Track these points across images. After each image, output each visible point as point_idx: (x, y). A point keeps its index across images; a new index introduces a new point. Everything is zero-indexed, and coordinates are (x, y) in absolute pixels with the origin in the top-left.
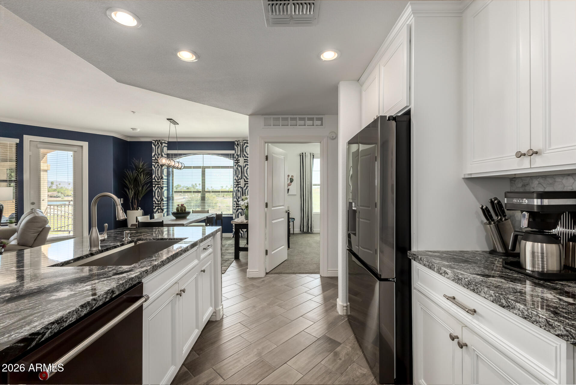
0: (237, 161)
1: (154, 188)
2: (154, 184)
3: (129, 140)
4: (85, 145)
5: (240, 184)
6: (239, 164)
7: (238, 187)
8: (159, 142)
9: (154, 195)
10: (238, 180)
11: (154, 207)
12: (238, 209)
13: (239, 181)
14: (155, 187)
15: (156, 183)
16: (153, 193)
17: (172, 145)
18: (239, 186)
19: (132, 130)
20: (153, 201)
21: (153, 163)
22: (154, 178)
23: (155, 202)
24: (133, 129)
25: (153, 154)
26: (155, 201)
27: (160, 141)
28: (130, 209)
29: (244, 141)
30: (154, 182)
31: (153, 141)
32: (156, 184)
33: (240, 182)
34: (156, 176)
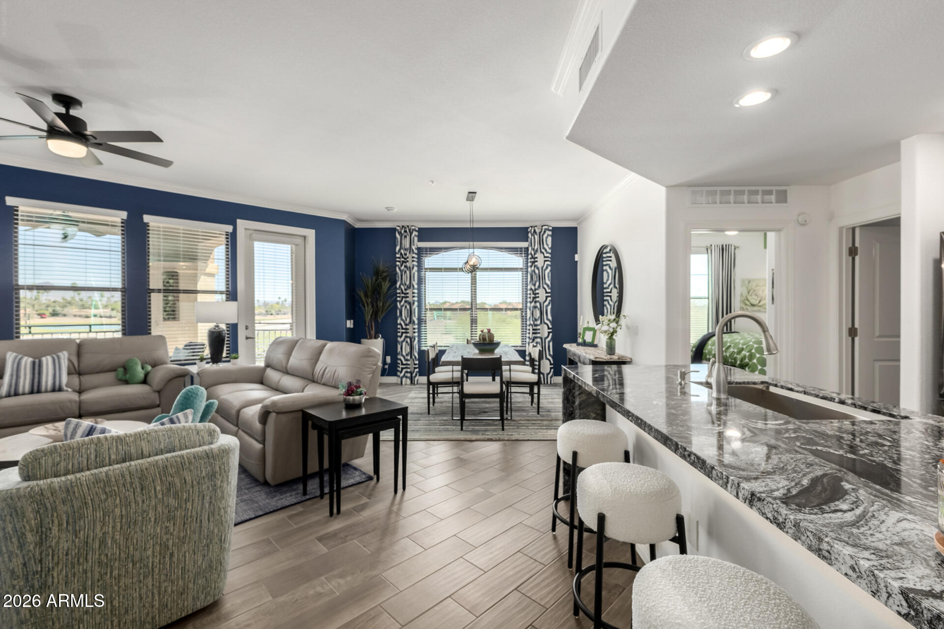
0: (533, 260)
1: (398, 303)
2: (400, 297)
3: (358, 225)
4: (311, 234)
5: (538, 297)
6: (536, 263)
7: (536, 302)
8: (407, 230)
9: (398, 314)
10: (535, 290)
11: (399, 334)
12: (536, 338)
13: (537, 291)
14: (400, 302)
15: (403, 295)
16: (398, 311)
17: (426, 234)
18: (537, 299)
19: (386, 210)
20: (397, 324)
21: (398, 263)
22: (400, 286)
23: (402, 326)
24: (388, 209)
25: (398, 248)
26: (401, 324)
27: (408, 226)
28: (366, 338)
29: (544, 227)
30: (399, 293)
31: (398, 228)
32: (403, 297)
33: (538, 294)
34: (401, 284)
